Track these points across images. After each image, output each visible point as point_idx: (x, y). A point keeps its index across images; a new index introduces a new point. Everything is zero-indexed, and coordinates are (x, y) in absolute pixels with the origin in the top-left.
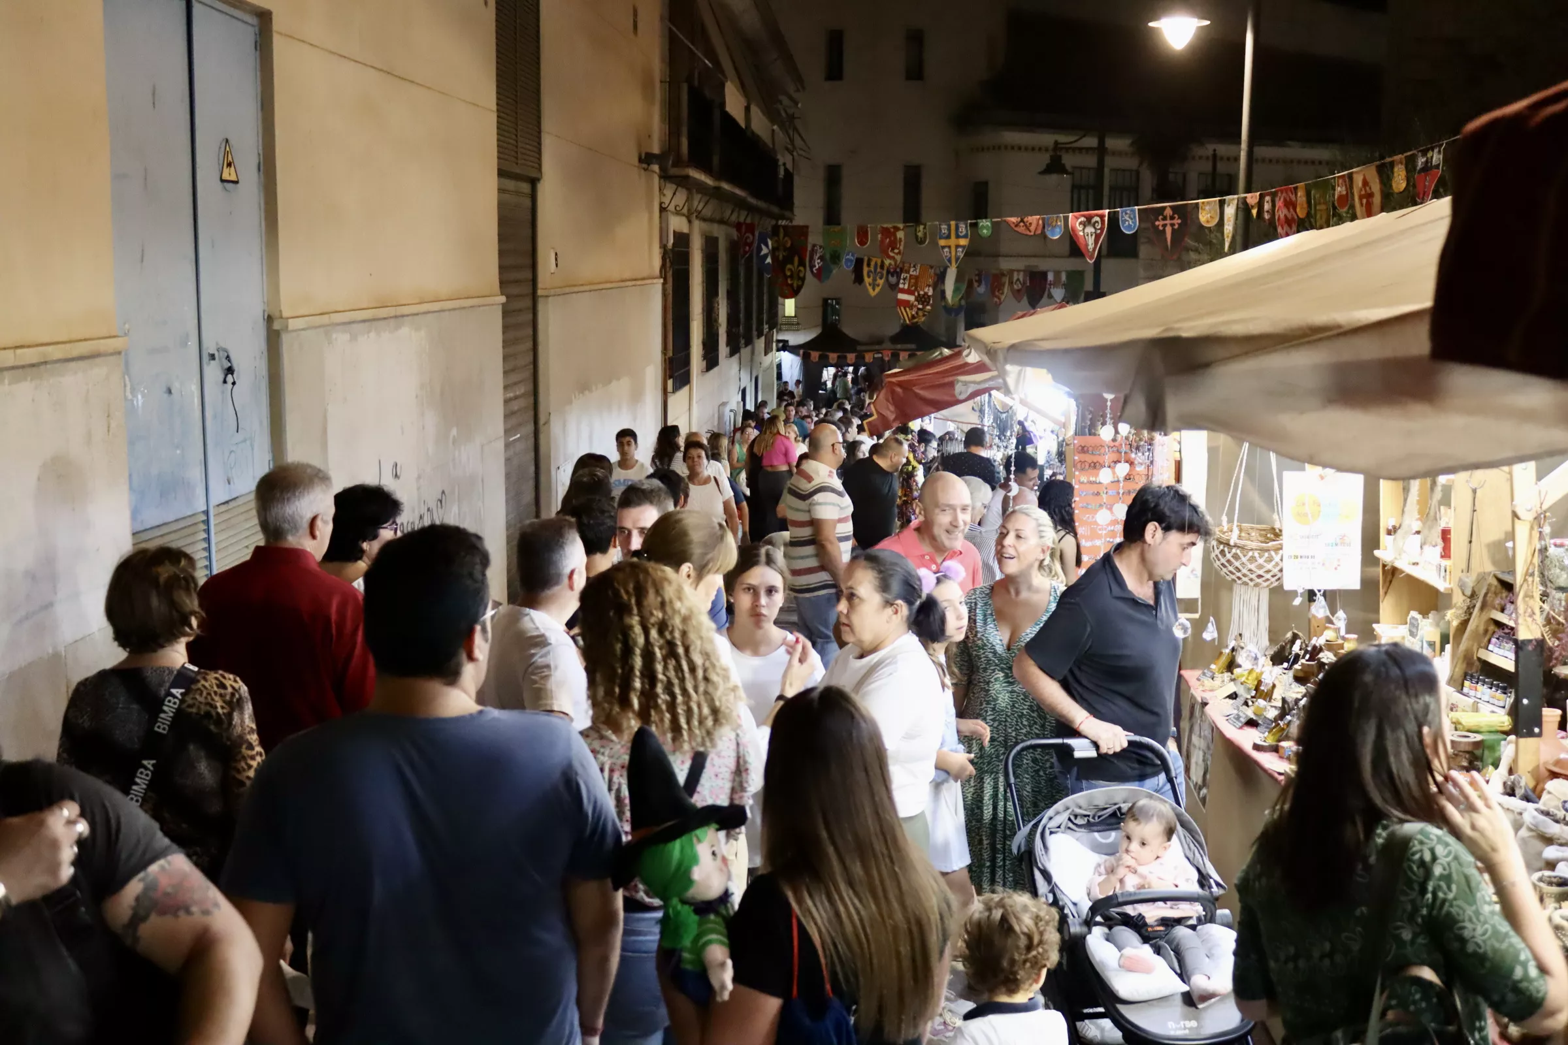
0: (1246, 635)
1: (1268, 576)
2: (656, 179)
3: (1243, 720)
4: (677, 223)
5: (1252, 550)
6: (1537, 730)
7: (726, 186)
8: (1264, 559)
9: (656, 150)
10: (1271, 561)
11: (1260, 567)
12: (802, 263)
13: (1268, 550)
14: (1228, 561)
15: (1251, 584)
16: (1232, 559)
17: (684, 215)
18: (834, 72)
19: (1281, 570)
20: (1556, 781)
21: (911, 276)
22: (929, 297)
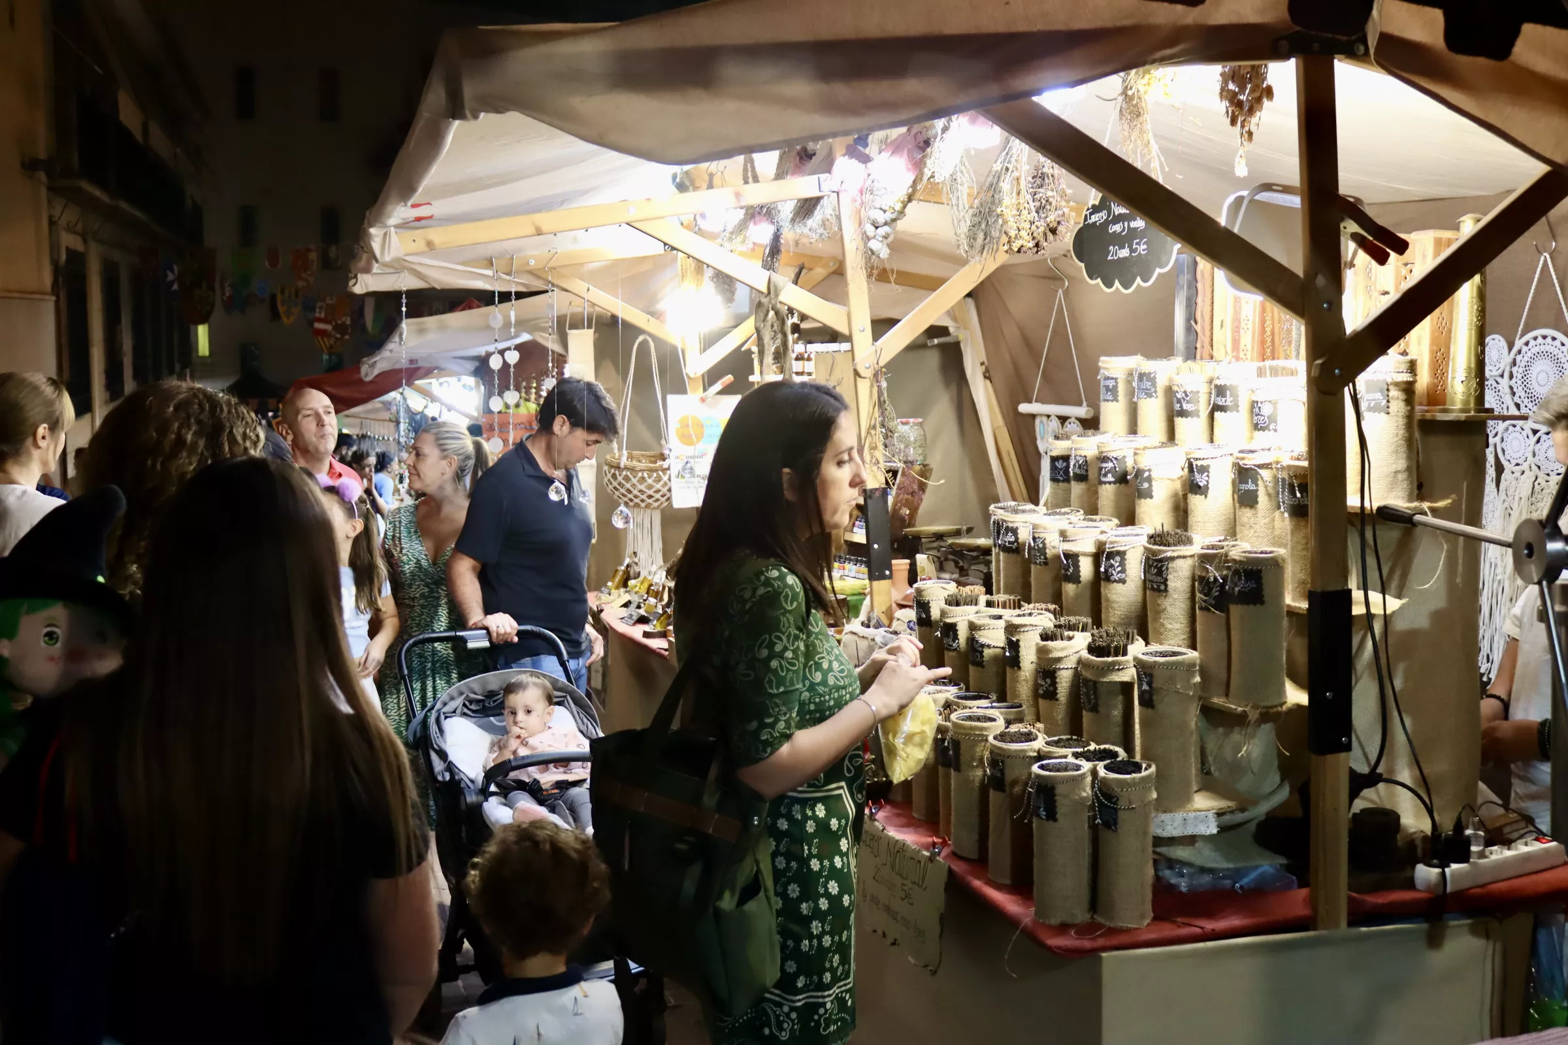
0: (641, 555)
1: (658, 496)
2: (44, 192)
3: (635, 618)
4: (69, 241)
5: (641, 471)
6: (887, 573)
7: (124, 205)
8: (653, 479)
9: (42, 154)
10: (660, 481)
11: (650, 487)
12: (212, 288)
13: (656, 471)
14: (620, 484)
15: (643, 505)
16: (623, 482)
17: (76, 233)
18: (245, 109)
19: (670, 490)
20: (904, 610)
21: (327, 305)
22: (347, 326)
